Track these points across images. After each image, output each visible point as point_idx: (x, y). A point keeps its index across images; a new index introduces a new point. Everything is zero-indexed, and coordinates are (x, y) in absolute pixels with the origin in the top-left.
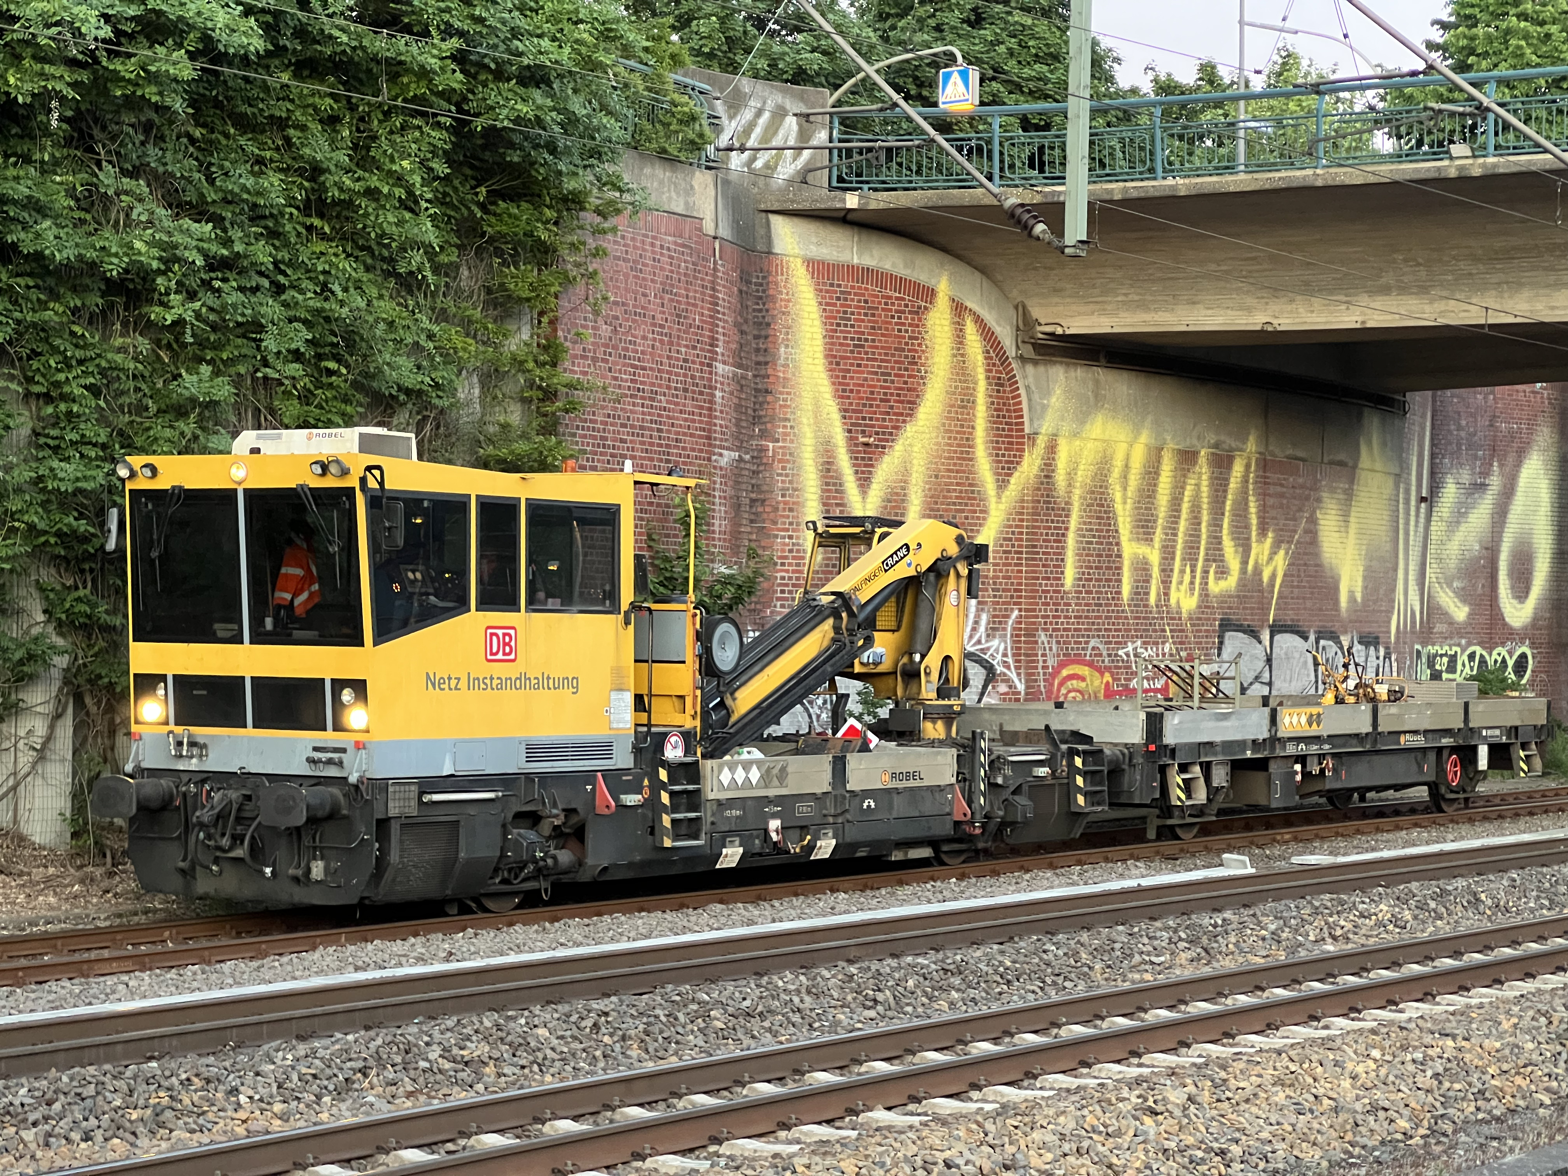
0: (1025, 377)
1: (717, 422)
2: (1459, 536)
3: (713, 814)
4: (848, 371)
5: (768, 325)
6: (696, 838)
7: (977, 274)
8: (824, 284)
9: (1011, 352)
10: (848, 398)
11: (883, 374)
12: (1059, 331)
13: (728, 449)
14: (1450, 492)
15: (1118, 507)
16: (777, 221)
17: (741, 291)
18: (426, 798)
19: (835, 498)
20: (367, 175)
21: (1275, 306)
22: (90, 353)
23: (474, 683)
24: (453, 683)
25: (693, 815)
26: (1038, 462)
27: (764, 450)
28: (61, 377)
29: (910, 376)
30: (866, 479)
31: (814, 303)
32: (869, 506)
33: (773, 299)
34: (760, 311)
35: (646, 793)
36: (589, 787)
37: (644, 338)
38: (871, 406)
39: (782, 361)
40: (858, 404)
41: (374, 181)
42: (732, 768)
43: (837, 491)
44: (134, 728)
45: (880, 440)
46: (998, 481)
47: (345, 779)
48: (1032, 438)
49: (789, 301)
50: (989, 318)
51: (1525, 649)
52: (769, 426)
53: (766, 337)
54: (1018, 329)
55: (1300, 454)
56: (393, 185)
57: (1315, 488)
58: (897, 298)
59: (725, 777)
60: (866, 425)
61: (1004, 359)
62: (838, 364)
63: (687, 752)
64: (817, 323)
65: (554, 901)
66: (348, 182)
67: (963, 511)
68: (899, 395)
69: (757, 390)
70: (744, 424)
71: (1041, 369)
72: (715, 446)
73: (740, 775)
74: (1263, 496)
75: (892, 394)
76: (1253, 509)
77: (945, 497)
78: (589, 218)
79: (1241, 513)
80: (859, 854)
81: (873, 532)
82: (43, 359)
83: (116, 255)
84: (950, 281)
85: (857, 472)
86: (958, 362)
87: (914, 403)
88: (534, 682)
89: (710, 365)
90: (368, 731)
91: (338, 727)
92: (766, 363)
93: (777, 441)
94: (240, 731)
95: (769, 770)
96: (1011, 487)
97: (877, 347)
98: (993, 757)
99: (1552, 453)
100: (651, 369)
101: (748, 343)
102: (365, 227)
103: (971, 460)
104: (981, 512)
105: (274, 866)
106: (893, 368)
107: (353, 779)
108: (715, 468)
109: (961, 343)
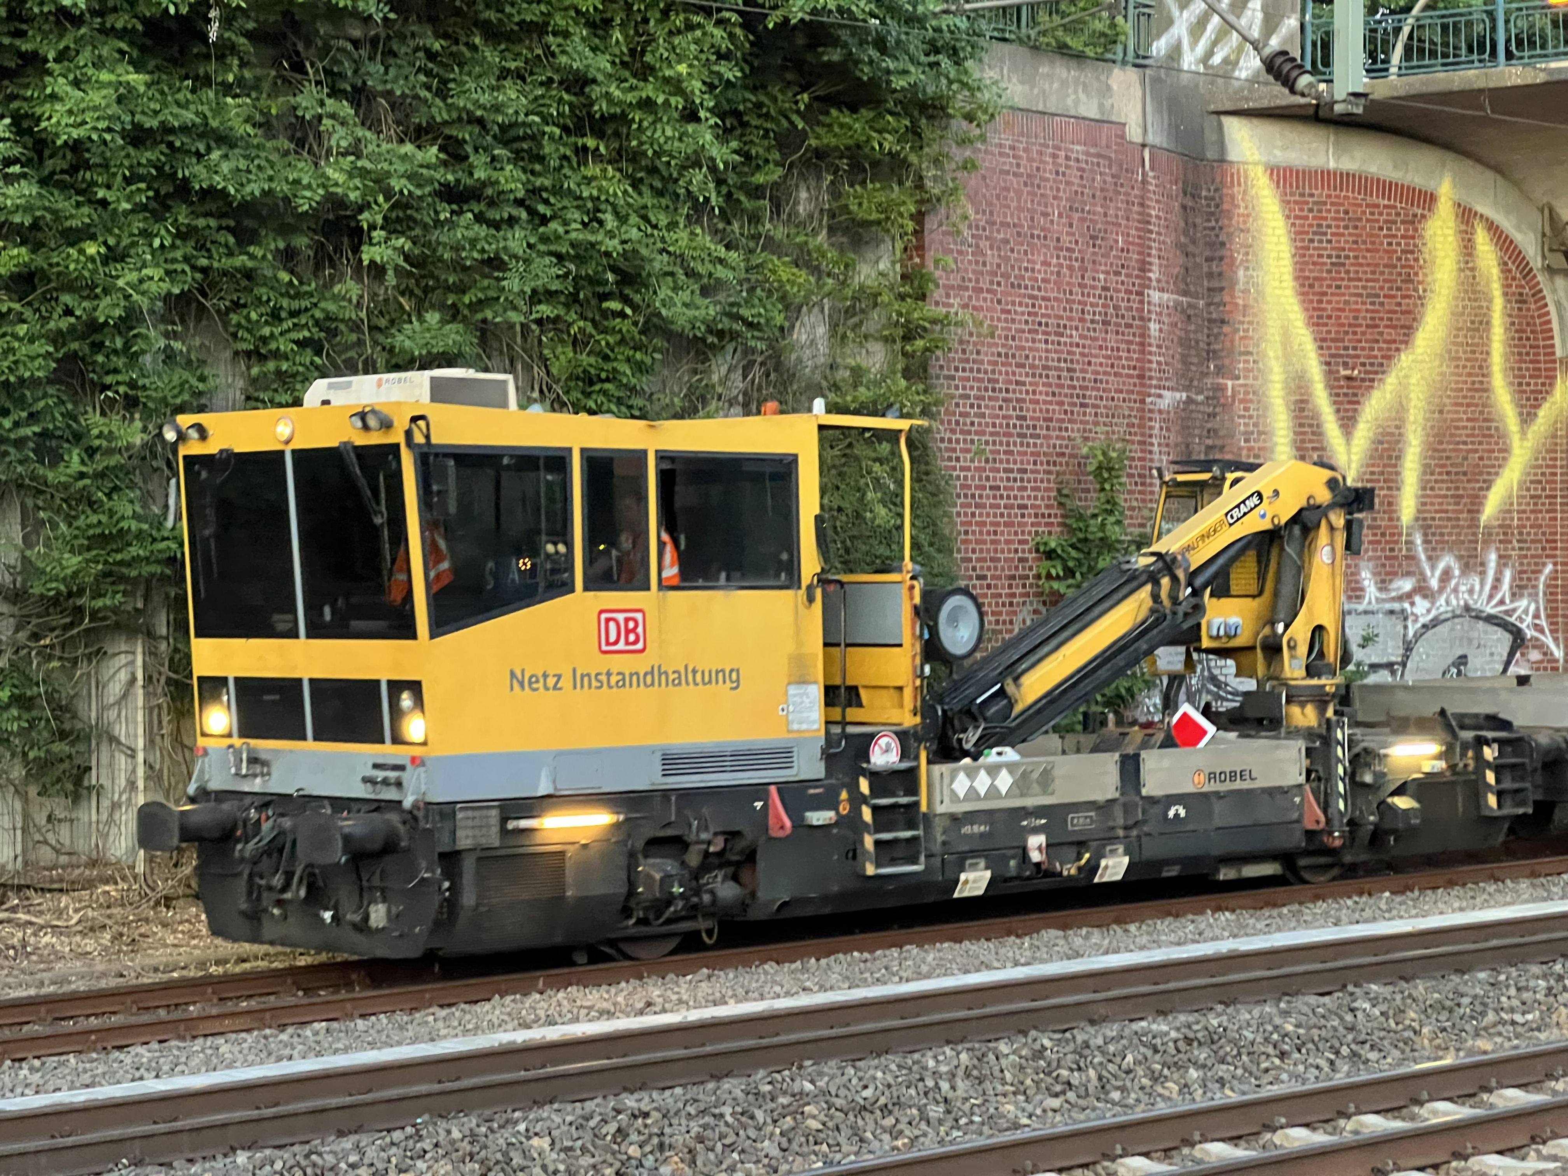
0: (1554, 291)
1: (1154, 359)
3: (944, 832)
4: (1325, 294)
5: (1223, 244)
6: (914, 861)
7: (1490, 174)
8: (1292, 194)
9: (1536, 263)
10: (1326, 325)
11: (1369, 295)
13: (1171, 389)
16: (1227, 121)
17: (1184, 207)
18: (511, 825)
19: (1311, 441)
20: (642, 84)
22: (306, 303)
23: (581, 680)
24: (551, 681)
25: (908, 834)
27: (1222, 389)
28: (266, 331)
29: (1404, 297)
30: (1350, 418)
31: (1279, 216)
32: (1354, 450)
33: (1229, 215)
34: (1213, 228)
35: (844, 809)
36: (759, 805)
37: (1045, 263)
38: (1355, 333)
39: (1241, 286)
40: (1337, 332)
41: (649, 90)
42: (971, 774)
43: (1313, 433)
44: (201, 742)
45: (1366, 372)
46: (1521, 414)
47: (400, 802)
49: (1248, 215)
50: (1507, 224)
52: (1227, 361)
53: (1221, 259)
54: (1544, 235)
56: (670, 94)
58: (1385, 206)
59: (961, 785)
60: (1348, 356)
61: (1527, 272)
62: (1311, 286)
63: (904, 756)
64: (1284, 240)
66: (617, 93)
67: (1476, 451)
68: (1391, 319)
69: (1210, 321)
70: (1195, 360)
72: (1150, 386)
73: (982, 782)
75: (1381, 319)
77: (1452, 435)
78: (959, 125)
80: (1165, 874)
81: (1224, 479)
82: (245, 312)
83: (309, 187)
84: (1454, 183)
85: (1338, 411)
86: (1467, 277)
87: (1410, 327)
88: (672, 677)
89: (1140, 294)
90: (424, 744)
91: (397, 740)
92: (1222, 289)
93: (1238, 378)
94: (300, 744)
95: (1025, 775)
96: (1540, 420)
97: (1361, 265)
98: (1356, 750)
100: (1056, 299)
101: (1199, 266)
102: (641, 143)
103: (1486, 390)
104: (1501, 451)
105: (335, 908)
106: (1382, 288)
107: (408, 802)
108: (1151, 411)
109: (1470, 255)
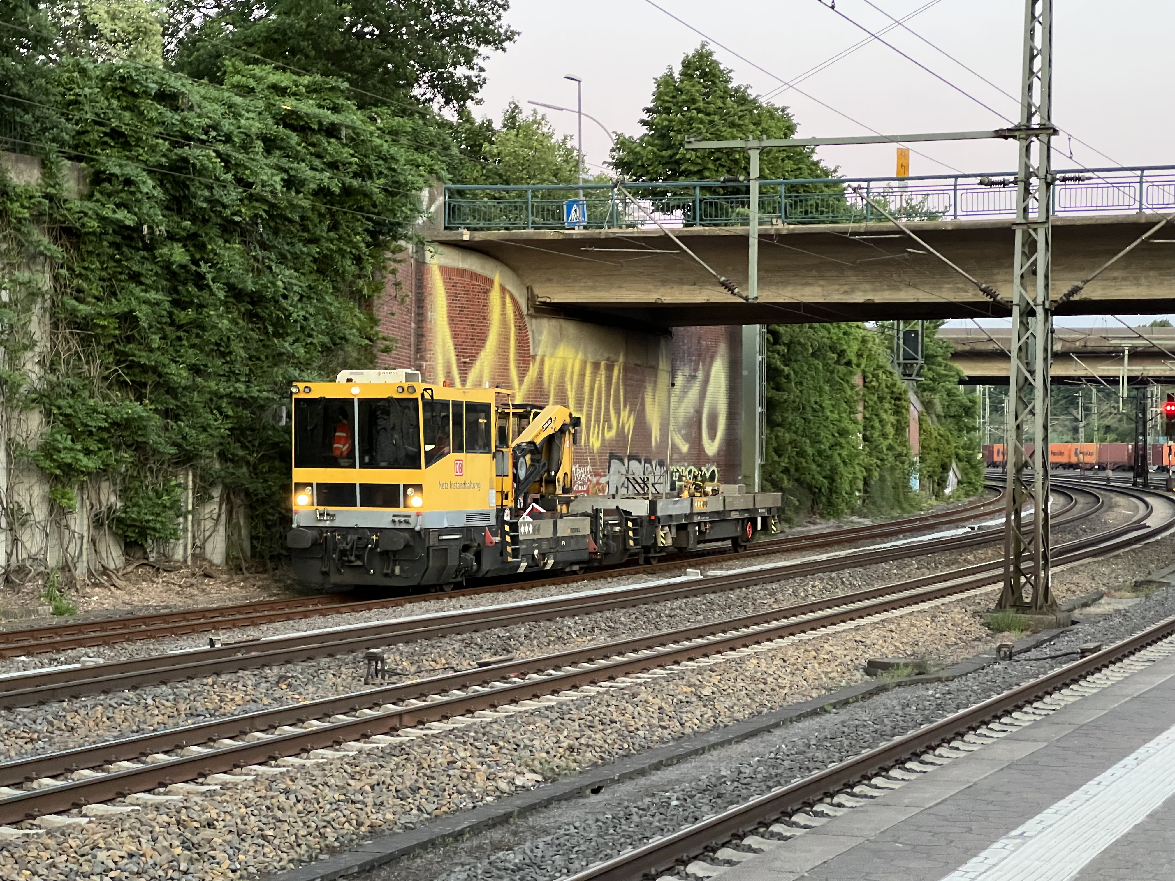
0: (530, 325)
2: (683, 405)
3: (521, 547)
4: (457, 324)
5: (423, 300)
6: (518, 557)
7: (511, 271)
8: (447, 278)
9: (525, 311)
10: (457, 338)
11: (471, 325)
12: (548, 301)
14: (680, 380)
15: (569, 393)
16: (426, 245)
18: (440, 538)
21: (662, 290)
23: (451, 485)
25: (517, 547)
26: (537, 370)
29: (483, 326)
30: (464, 377)
31: (442, 288)
33: (426, 287)
35: (502, 536)
36: (484, 534)
38: (466, 342)
39: (429, 319)
40: (461, 342)
44: (293, 508)
45: (470, 360)
46: (519, 380)
47: (412, 529)
48: (534, 357)
49: (432, 287)
50: (516, 294)
51: (714, 468)
52: (424, 353)
53: (424, 307)
54: (528, 300)
55: (639, 362)
57: (644, 382)
58: (477, 285)
59: (523, 529)
60: (464, 352)
61: (522, 316)
62: (453, 320)
64: (444, 299)
65: (467, 587)
68: (478, 336)
71: (538, 321)
73: (527, 529)
74: (625, 385)
75: (475, 336)
76: (622, 394)
79: (617, 396)
80: (559, 567)
84: (501, 276)
85: (460, 375)
86: (503, 318)
87: (484, 340)
88: (468, 485)
90: (422, 507)
91: (405, 506)
92: (424, 321)
93: (427, 361)
94: (353, 508)
95: (535, 526)
96: (525, 383)
97: (469, 311)
99: (726, 359)
103: (508, 369)
105: (374, 569)
106: (476, 322)
107: (417, 528)
109: (504, 308)
